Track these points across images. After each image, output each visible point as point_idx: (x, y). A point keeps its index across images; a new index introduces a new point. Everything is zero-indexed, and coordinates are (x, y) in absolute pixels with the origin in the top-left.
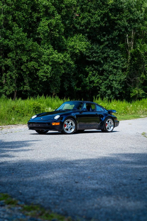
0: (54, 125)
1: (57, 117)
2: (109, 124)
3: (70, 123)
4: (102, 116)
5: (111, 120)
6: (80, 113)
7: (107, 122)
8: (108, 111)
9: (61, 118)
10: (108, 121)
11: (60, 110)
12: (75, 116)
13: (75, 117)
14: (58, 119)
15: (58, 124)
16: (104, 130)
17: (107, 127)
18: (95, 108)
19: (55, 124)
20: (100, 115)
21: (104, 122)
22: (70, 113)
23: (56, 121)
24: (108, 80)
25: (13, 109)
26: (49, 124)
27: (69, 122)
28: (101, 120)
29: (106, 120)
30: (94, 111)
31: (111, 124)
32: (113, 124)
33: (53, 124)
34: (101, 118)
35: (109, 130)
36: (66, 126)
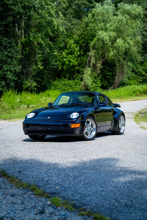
1: (75, 115)
3: (90, 123)
11: (62, 105)
15: (78, 125)
19: (75, 126)
21: (118, 120)
27: (88, 122)
28: (114, 118)
29: (119, 117)
33: (72, 127)
34: (115, 116)
35: (122, 131)
36: (86, 128)
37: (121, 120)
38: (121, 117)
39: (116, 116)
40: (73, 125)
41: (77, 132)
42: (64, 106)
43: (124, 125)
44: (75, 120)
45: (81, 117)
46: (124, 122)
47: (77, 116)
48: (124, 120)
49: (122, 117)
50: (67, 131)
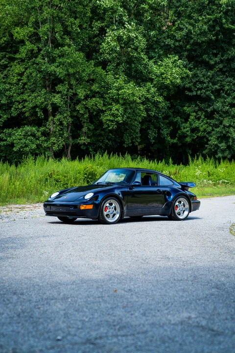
0: (83, 210)
1: (89, 195)
2: (181, 206)
3: (113, 205)
4: (169, 194)
5: (184, 200)
6: (130, 189)
7: (177, 204)
8: (181, 185)
9: (95, 197)
10: (180, 202)
11: (97, 183)
12: (119, 194)
13: (121, 196)
14: (91, 199)
15: (90, 207)
16: (173, 217)
17: (177, 212)
18: (158, 179)
19: (85, 207)
20: (164, 192)
21: (172, 203)
22: (113, 190)
23: (86, 203)
24: (222, 126)
25: (51, 176)
26: (75, 206)
27: (111, 204)
28: (166, 200)
29: (175, 199)
30: (156, 185)
31: (184, 206)
32: (187, 206)
33: (82, 208)
34: (167, 197)
35: (181, 217)
36: (108, 210)
37: (182, 203)
38: (180, 199)
39: (170, 197)
41: (89, 214)
44: (88, 200)
50: (76, 213)
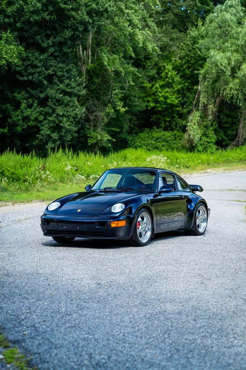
0: (113, 227)
1: (118, 208)
2: (200, 216)
3: (145, 219)
4: (190, 201)
7: (197, 213)
11: (105, 189)
14: (122, 213)
15: (122, 224)
16: (194, 231)
17: (197, 223)
19: (117, 224)
20: (185, 198)
21: (193, 213)
23: (117, 218)
28: (188, 210)
29: (196, 208)
33: (113, 225)
34: (189, 206)
35: (201, 230)
36: (140, 227)
37: (201, 212)
38: (200, 208)
39: (191, 206)
40: (114, 223)
41: (121, 234)
42: (108, 191)
43: (206, 220)
44: (118, 215)
45: (129, 209)
46: (206, 216)
47: (122, 208)
48: (206, 212)
49: (202, 208)
50: (104, 233)
